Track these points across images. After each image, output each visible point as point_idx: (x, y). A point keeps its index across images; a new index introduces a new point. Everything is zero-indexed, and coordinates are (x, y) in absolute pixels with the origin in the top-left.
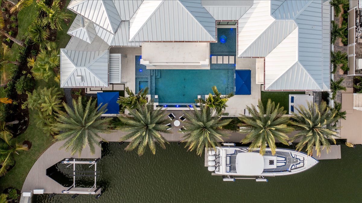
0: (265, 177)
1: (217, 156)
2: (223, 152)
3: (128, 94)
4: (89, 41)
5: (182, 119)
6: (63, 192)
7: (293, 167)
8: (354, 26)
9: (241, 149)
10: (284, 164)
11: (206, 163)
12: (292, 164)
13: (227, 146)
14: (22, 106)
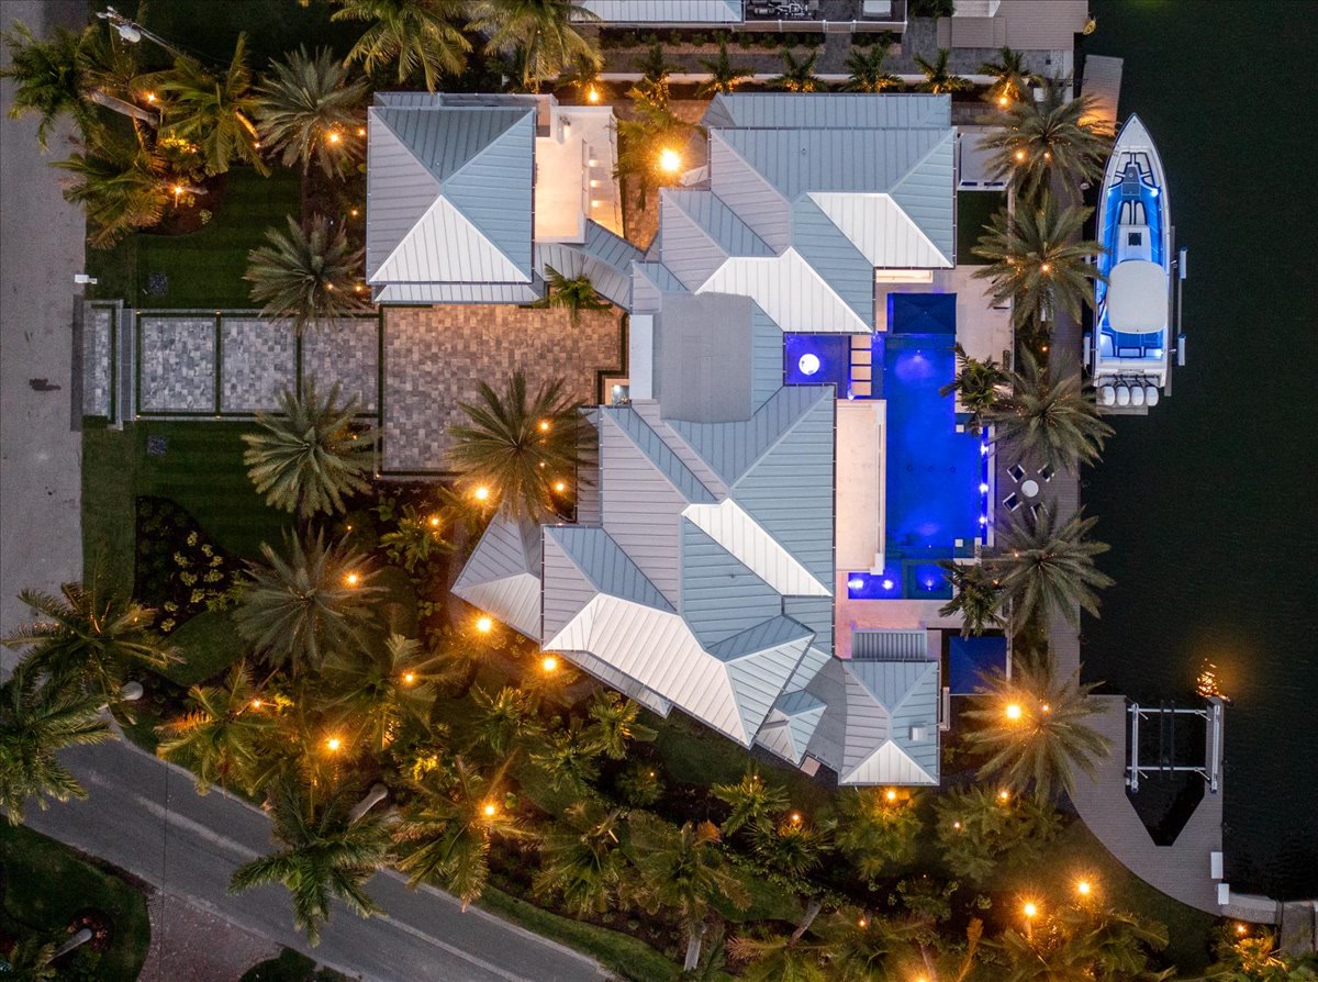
0: (1175, 256)
1: (1119, 381)
2: (1106, 367)
3: (957, 609)
4: (820, 710)
5: (1018, 474)
6: (1215, 791)
7: (1148, 180)
8: (777, 24)
9: (1099, 318)
10: (1139, 206)
11: (1139, 412)
12: (1141, 183)
13: (1091, 354)
14: (984, 907)
